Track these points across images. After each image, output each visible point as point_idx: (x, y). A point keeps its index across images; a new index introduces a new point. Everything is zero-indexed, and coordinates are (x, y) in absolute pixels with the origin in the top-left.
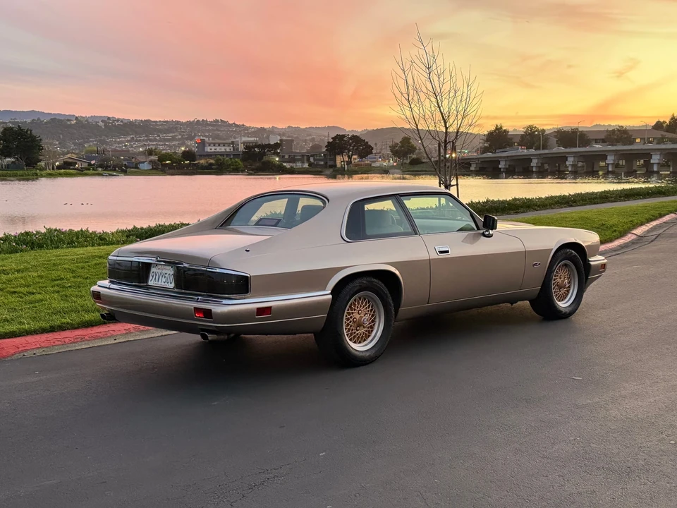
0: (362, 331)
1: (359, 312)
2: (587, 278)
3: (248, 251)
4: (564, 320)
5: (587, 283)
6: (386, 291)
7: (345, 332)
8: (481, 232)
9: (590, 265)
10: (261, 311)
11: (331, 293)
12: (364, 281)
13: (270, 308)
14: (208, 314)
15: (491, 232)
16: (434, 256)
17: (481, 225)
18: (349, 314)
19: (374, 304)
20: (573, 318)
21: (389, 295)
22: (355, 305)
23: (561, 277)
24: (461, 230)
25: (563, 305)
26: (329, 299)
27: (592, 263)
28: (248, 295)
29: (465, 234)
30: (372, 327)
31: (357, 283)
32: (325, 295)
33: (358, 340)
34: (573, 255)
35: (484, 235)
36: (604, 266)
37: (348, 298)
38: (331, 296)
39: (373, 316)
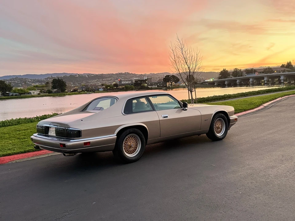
0: (132, 149)
1: (130, 142)
2: (229, 125)
3: (82, 120)
4: (220, 141)
5: (229, 126)
6: (141, 133)
7: (124, 150)
8: (183, 108)
9: (230, 119)
10: (85, 144)
11: (116, 135)
12: (131, 130)
13: (89, 142)
14: (64, 145)
15: (186, 108)
16: (161, 118)
17: (182, 106)
18: (126, 143)
19: (137, 138)
20: (224, 140)
21: (142, 135)
22: (128, 139)
23: (218, 124)
24: (175, 108)
25: (219, 135)
26: (115, 138)
27: (230, 118)
28: (81, 138)
29: (177, 109)
30: (136, 147)
31: (128, 131)
32: (114, 136)
33: (130, 153)
34: (223, 116)
35: (183, 110)
36: (236, 119)
37: (124, 136)
38: (116, 136)
39: (136, 143)
